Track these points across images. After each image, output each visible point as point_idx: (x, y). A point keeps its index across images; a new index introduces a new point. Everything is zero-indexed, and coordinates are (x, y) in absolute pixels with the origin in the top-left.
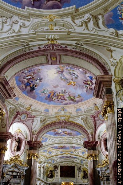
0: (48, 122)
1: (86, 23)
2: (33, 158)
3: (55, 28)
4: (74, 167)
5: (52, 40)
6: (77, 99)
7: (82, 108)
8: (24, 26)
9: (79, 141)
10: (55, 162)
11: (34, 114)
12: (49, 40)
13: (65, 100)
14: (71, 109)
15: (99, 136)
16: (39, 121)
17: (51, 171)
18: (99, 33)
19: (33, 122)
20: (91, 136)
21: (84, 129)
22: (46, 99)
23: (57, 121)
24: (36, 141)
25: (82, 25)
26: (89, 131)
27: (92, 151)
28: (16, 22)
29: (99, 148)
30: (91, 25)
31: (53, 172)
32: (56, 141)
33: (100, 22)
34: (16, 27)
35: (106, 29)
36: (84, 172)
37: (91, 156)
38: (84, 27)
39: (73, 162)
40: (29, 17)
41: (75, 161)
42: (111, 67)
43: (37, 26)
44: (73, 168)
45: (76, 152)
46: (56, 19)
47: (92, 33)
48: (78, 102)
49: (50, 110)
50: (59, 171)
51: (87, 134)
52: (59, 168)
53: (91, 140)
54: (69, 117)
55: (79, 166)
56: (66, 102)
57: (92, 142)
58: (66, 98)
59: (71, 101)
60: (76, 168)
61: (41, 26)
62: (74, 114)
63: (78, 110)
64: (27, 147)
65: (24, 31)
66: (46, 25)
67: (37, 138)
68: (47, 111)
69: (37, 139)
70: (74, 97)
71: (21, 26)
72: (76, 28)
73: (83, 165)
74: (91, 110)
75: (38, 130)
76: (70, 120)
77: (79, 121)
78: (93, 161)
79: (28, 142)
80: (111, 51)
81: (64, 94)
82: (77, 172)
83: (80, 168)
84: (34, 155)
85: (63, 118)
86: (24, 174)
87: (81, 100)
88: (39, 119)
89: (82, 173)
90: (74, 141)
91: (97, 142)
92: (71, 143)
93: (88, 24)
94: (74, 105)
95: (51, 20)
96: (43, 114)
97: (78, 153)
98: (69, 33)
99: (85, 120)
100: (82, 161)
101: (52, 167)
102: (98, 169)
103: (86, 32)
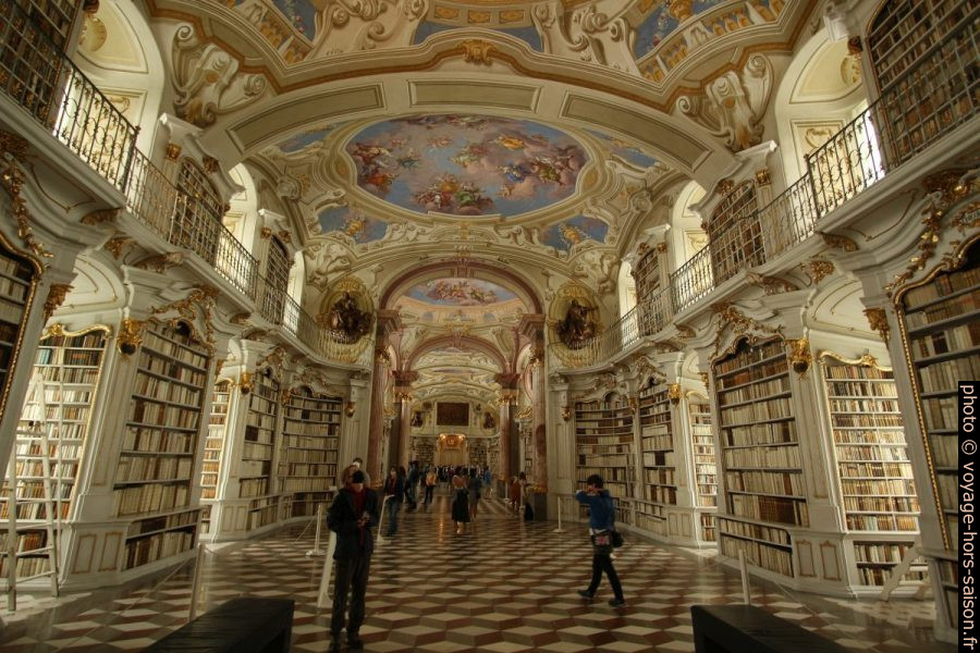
0: (430, 336)
1: (515, 235)
2: (403, 401)
3: (469, 237)
4: (467, 405)
5: (463, 251)
6: (487, 298)
7: (495, 313)
8: (423, 233)
9: (482, 362)
10: (427, 395)
11: (404, 321)
12: (458, 251)
13: (466, 298)
14: (475, 314)
15: (523, 364)
16: (414, 335)
17: (418, 413)
18: (533, 249)
19: (401, 336)
20: (508, 364)
21: (498, 351)
22: (429, 295)
23: (447, 334)
24: (408, 371)
25: (509, 237)
26: (506, 355)
27: (509, 390)
28: (413, 229)
29: (522, 387)
30: (522, 238)
31: (422, 415)
32: (437, 362)
33: (535, 238)
34: (411, 235)
35: (543, 246)
36: (488, 414)
37: (506, 398)
38: (511, 239)
39: (465, 395)
40: (432, 223)
41: (469, 393)
42: (545, 302)
43: (444, 234)
44: (464, 408)
45: (475, 378)
46: (472, 227)
47: (523, 247)
48: (489, 302)
49: (436, 315)
50: (434, 413)
51: (502, 361)
52: (435, 407)
53: (509, 370)
54: (470, 328)
55: (478, 402)
56: (464, 301)
57: (511, 375)
58: (467, 295)
59: (476, 301)
60: (471, 408)
61: (449, 233)
62: (480, 322)
63: (487, 316)
64: (393, 381)
65: (423, 239)
66: (455, 233)
67: (410, 364)
68: (429, 315)
69: (409, 368)
70: (482, 294)
71: (418, 234)
72: (500, 239)
73: (486, 402)
74: (512, 319)
75: (411, 351)
76: (472, 333)
77: (489, 336)
78: (510, 407)
79: (394, 372)
80: (547, 275)
81: (463, 289)
82: (472, 414)
83: (478, 408)
84: (405, 396)
85: (458, 329)
86: (390, 427)
87: (495, 301)
88: (413, 331)
89: (483, 418)
90: (474, 362)
91: (518, 376)
92: (466, 366)
93: (518, 237)
94: (480, 307)
95: (464, 227)
96: (421, 321)
97: (478, 380)
98: (489, 244)
99: (500, 335)
100: (483, 394)
101: (421, 404)
102: (517, 420)
103: (514, 245)
